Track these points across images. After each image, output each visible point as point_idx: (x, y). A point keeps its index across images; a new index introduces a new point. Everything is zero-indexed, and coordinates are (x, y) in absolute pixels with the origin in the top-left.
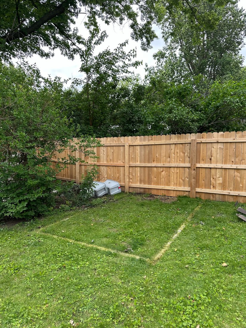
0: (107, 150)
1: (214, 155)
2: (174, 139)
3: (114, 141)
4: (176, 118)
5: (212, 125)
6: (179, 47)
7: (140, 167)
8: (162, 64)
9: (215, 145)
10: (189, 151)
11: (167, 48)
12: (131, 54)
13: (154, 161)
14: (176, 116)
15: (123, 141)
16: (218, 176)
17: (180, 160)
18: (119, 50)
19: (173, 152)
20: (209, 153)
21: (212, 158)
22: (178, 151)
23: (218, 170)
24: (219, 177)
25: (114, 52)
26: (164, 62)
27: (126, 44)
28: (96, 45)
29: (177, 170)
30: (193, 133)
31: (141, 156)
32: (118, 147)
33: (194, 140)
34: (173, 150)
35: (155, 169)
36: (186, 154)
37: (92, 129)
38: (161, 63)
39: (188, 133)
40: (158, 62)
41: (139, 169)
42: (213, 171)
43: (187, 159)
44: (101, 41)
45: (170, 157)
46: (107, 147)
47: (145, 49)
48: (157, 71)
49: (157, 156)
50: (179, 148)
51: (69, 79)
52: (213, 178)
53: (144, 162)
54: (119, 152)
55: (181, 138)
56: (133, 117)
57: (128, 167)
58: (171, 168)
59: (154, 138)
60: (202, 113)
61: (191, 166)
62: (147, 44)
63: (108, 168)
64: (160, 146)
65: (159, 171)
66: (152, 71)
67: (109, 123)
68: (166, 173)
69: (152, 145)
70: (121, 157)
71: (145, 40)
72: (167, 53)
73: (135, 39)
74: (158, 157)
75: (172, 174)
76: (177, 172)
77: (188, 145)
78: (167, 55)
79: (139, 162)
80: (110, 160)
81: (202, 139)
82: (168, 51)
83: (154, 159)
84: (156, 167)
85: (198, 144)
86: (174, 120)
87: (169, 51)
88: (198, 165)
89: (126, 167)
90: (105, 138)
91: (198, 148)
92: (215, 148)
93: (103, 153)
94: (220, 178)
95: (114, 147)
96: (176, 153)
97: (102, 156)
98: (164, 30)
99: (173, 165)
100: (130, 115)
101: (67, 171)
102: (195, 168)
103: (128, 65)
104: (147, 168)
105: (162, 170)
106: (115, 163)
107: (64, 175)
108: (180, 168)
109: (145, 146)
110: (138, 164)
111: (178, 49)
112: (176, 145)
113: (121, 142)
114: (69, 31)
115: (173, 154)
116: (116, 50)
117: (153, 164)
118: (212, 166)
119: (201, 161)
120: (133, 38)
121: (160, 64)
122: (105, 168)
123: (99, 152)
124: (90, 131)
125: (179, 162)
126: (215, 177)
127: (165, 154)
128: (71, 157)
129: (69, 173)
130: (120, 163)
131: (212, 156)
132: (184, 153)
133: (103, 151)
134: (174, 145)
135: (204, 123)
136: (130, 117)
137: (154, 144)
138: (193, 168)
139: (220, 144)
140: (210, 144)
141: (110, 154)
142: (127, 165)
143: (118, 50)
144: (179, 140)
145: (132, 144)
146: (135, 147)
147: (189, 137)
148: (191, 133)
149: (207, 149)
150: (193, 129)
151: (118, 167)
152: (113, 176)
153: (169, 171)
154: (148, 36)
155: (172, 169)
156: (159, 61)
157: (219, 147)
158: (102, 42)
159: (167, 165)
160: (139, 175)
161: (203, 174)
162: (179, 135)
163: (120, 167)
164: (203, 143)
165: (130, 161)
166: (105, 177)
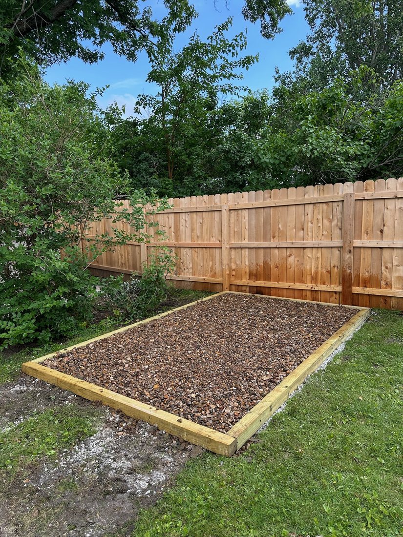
0: (192, 218)
1: (389, 222)
2: (312, 193)
3: (204, 203)
4: (313, 153)
5: (386, 165)
6: (337, 34)
7: (249, 248)
8: (304, 67)
9: (391, 204)
10: (340, 216)
11: (314, 37)
12: (237, 43)
13: (274, 237)
14: (313, 149)
15: (218, 203)
16: (395, 263)
17: (323, 235)
18: (216, 38)
19: (310, 220)
20: (378, 220)
21: (385, 229)
22: (320, 217)
23: (395, 251)
24: (397, 266)
25: (208, 42)
26: (310, 63)
27: (229, 24)
28: (177, 32)
29: (317, 253)
30: (348, 181)
31: (250, 229)
32: (210, 213)
33: (351, 195)
34: (310, 216)
35: (276, 251)
36: (334, 223)
37: (171, 184)
38: (303, 65)
39: (339, 181)
40: (297, 65)
41: (247, 253)
42: (386, 254)
43: (337, 232)
44: (186, 26)
45: (303, 230)
46: (192, 214)
47: (267, 36)
48: (296, 80)
49: (279, 229)
50: (321, 211)
51: (105, 88)
52: (387, 268)
53: (257, 240)
54: (212, 223)
55: (326, 192)
56: (241, 158)
57: (228, 250)
58: (306, 250)
59: (274, 194)
60: (368, 143)
61: (344, 244)
62: (272, 26)
63: (193, 252)
64: (286, 207)
65: (283, 255)
66: (286, 81)
67: (199, 171)
68: (297, 259)
69: (271, 207)
70: (216, 230)
71: (267, 18)
72: (315, 46)
73: (249, 19)
74: (281, 229)
75: (309, 260)
76: (318, 258)
77: (338, 206)
78: (314, 50)
79: (247, 240)
80: (198, 237)
81: (365, 192)
82: (316, 42)
83: (274, 233)
84: (278, 248)
85: (358, 202)
86: (308, 155)
87: (318, 42)
88: (357, 243)
89: (223, 249)
90: (188, 198)
91: (357, 209)
92: (391, 210)
93: (184, 225)
94: (399, 266)
95: (203, 213)
96: (315, 221)
97: (184, 230)
98: (308, 3)
99: (309, 242)
100: (237, 155)
101: (127, 257)
102: (352, 249)
103: (233, 64)
104: (261, 251)
105: (288, 253)
106: (206, 242)
107: (122, 264)
108: (323, 249)
109: (257, 209)
110: (246, 242)
111: (334, 38)
112: (316, 205)
113: (215, 204)
114: (135, 14)
115: (310, 224)
116: (212, 37)
117: (273, 243)
118: (384, 243)
119: (364, 235)
120: (247, 16)
121: (301, 67)
122: (189, 251)
123: (178, 225)
124: (167, 187)
125: (320, 238)
126: (389, 265)
127: (294, 223)
128: (118, 232)
129: (131, 261)
130: (214, 241)
131: (384, 225)
132: (331, 221)
133: (184, 221)
134: (311, 206)
135: (371, 162)
136: (237, 159)
137: (275, 205)
138: (347, 249)
139: (400, 200)
140: (382, 202)
141: (197, 226)
142: (225, 246)
143: (214, 38)
144: (322, 196)
145: (234, 206)
146: (240, 211)
147: (341, 189)
148: (343, 182)
149: (375, 212)
150: (348, 174)
151: (211, 249)
152: (203, 265)
153: (302, 255)
154: (274, 11)
155: (308, 251)
156: (300, 62)
157: (399, 207)
158: (188, 27)
159: (299, 244)
160: (247, 263)
161: (366, 259)
162: (321, 187)
163: (214, 249)
164: (368, 200)
165: (232, 239)
166: (189, 268)
